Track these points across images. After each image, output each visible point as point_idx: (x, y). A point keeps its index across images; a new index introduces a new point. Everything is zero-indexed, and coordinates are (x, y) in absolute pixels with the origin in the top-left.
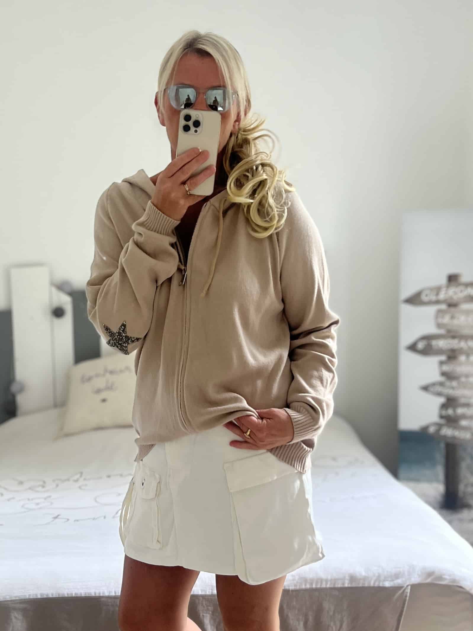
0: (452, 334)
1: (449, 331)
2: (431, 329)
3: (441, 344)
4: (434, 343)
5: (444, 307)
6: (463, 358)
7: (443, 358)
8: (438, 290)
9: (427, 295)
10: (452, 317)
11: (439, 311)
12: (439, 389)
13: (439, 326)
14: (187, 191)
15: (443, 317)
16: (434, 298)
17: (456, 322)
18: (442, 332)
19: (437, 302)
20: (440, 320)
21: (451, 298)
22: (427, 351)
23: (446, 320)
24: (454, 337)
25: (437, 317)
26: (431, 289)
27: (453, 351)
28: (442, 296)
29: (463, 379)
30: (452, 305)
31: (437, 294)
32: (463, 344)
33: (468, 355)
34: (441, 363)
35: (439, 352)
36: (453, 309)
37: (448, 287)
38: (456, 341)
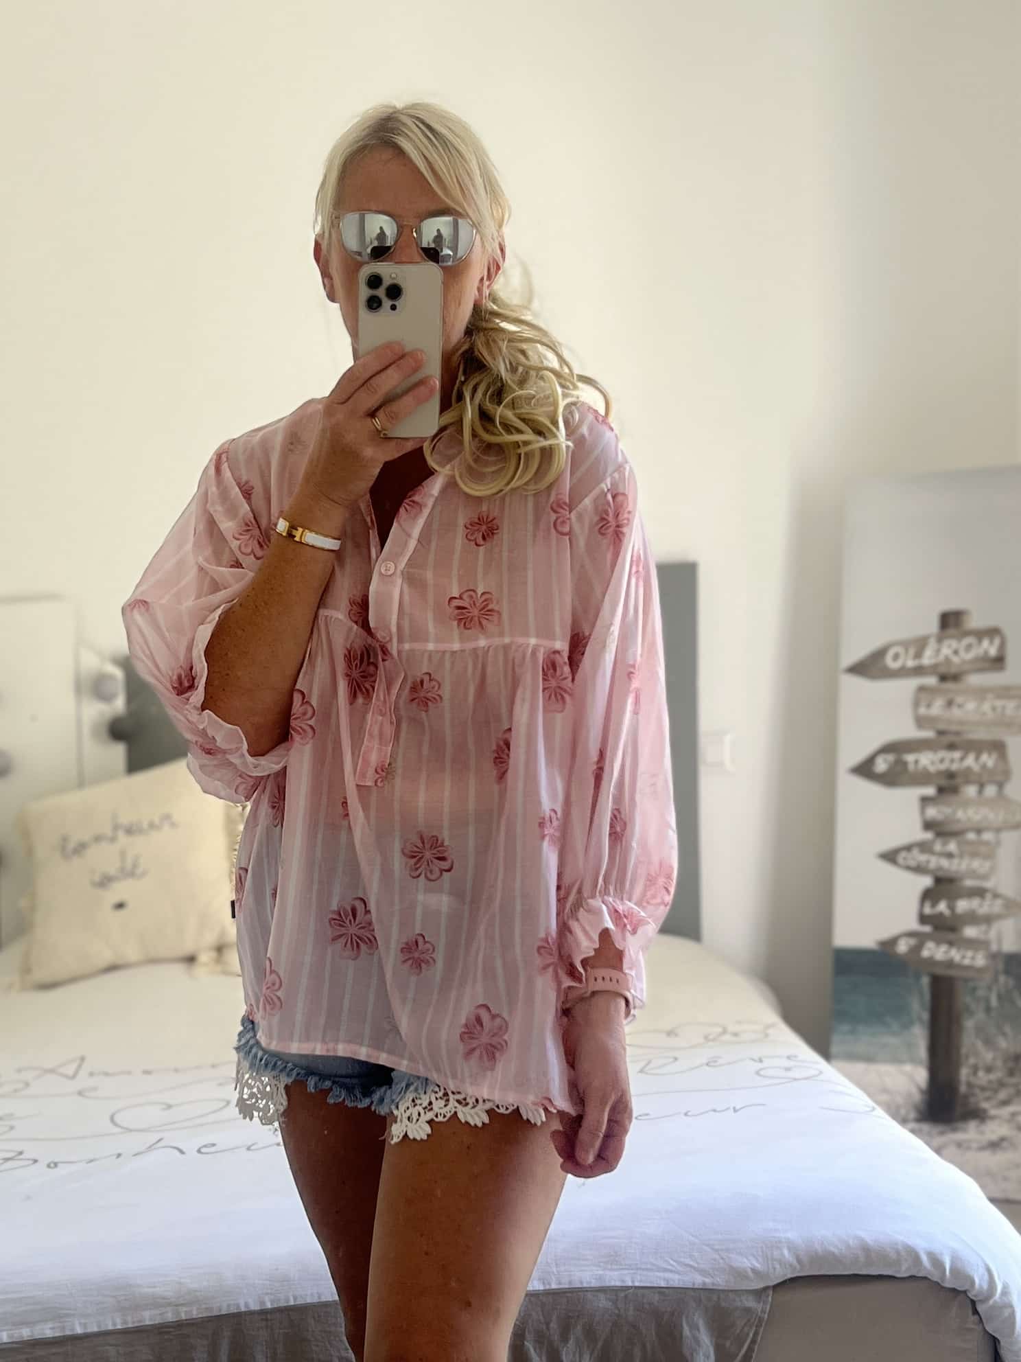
0: (946, 739)
1: (941, 733)
2: (907, 730)
3: (927, 760)
4: (910, 758)
5: (931, 681)
6: (971, 791)
7: (930, 791)
8: (920, 644)
9: (896, 657)
10: (950, 703)
11: (922, 689)
12: (919, 857)
13: (920, 722)
14: (380, 432)
15: (929, 706)
16: (911, 663)
17: (956, 712)
18: (929, 734)
19: (919, 671)
20: (922, 710)
21: (947, 660)
22: (894, 778)
23: (937, 708)
24: (951, 747)
25: (916, 704)
26: (906, 644)
27: (951, 775)
28: (927, 659)
29: (971, 836)
30: (948, 676)
31: (918, 655)
32: (970, 761)
33: (982, 786)
34: (925, 801)
35: (922, 778)
36: (950, 685)
37: (940, 640)
38: (957, 755)
